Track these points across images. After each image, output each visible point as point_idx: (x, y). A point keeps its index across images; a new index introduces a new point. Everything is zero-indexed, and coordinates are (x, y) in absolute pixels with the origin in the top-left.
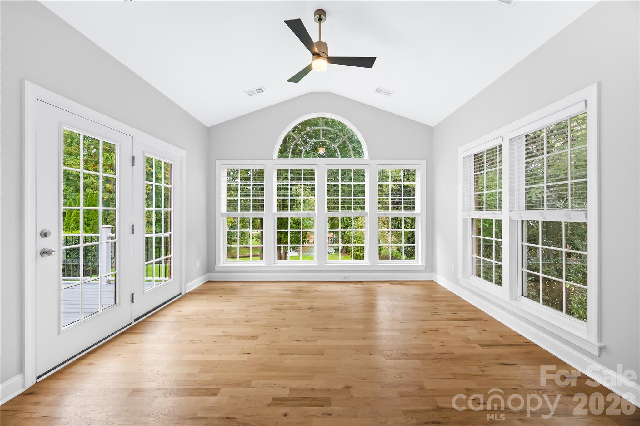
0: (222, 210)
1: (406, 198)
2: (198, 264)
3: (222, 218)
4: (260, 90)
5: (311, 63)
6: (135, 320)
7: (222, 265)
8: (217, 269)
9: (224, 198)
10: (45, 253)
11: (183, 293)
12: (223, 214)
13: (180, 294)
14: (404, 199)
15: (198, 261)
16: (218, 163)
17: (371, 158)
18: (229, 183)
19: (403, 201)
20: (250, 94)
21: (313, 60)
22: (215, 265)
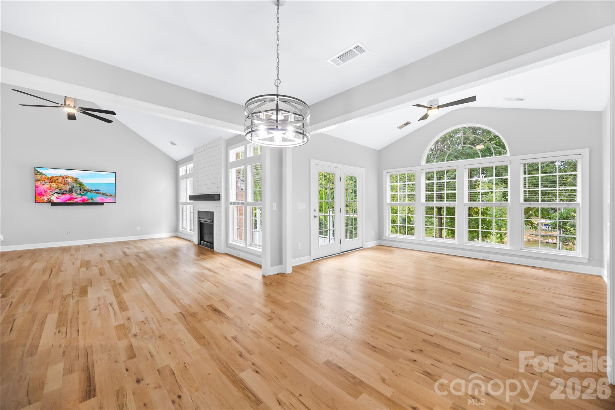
0: (387, 201)
1: (561, 188)
2: (373, 233)
3: (387, 206)
4: (408, 123)
5: (427, 112)
6: (342, 252)
7: (387, 236)
8: (384, 238)
9: (388, 193)
10: (315, 217)
11: (364, 247)
12: (388, 204)
13: (362, 247)
14: (559, 190)
15: (373, 232)
16: (385, 172)
17: (512, 154)
18: (392, 184)
19: (558, 192)
20: (400, 127)
21: (428, 110)
22: (383, 235)
